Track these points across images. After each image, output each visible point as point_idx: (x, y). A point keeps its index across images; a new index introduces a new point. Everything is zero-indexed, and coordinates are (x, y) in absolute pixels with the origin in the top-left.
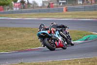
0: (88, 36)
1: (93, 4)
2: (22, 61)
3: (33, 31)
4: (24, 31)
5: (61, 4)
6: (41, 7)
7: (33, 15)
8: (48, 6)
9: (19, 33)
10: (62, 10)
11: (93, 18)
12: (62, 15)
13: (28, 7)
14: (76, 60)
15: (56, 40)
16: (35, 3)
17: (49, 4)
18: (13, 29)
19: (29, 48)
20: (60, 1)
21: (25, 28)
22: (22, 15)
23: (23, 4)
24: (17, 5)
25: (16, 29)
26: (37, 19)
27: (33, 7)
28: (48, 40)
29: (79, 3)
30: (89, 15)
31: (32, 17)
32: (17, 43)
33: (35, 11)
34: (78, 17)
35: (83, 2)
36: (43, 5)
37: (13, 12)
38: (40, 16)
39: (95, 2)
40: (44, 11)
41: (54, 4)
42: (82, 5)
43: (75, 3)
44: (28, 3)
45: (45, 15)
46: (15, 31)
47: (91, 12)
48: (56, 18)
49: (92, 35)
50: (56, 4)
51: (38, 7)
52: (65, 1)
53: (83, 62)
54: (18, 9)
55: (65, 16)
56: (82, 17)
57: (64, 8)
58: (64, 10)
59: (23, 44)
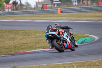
0: (84, 39)
1: (90, 5)
2: (15, 64)
3: (26, 33)
4: (17, 34)
5: (56, 6)
6: (34, 8)
7: (26, 17)
8: (42, 7)
9: (12, 36)
10: (56, 12)
11: (89, 20)
12: (56, 16)
13: (21, 9)
14: (71, 64)
15: (65, 41)
16: (28, 4)
17: (43, 5)
18: (6, 31)
19: (22, 51)
20: (54, 2)
21: (18, 31)
22: (15, 17)
23: (15, 6)
24: (9, 6)
25: (9, 32)
26: (31, 21)
27: (26, 9)
28: (57, 42)
29: (74, 4)
30: (85, 17)
31: (25, 18)
32: (10, 46)
33: (28, 13)
34: (73, 18)
35: (78, 4)
36: (37, 6)
37: (5, 14)
38: (33, 18)
39: (91, 3)
40: (38, 12)
41: (48, 6)
42: (78, 6)
43: (70, 4)
44: (21, 4)
45: (39, 16)
46: (7, 34)
47: (87, 14)
48: (50, 20)
49: (88, 38)
50: (50, 6)
51: (31, 8)
52: (60, 2)
53: (78, 66)
54: (10, 10)
55: (59, 18)
56: (78, 19)
57: (59, 9)
58: (59, 11)
59: (15, 47)
